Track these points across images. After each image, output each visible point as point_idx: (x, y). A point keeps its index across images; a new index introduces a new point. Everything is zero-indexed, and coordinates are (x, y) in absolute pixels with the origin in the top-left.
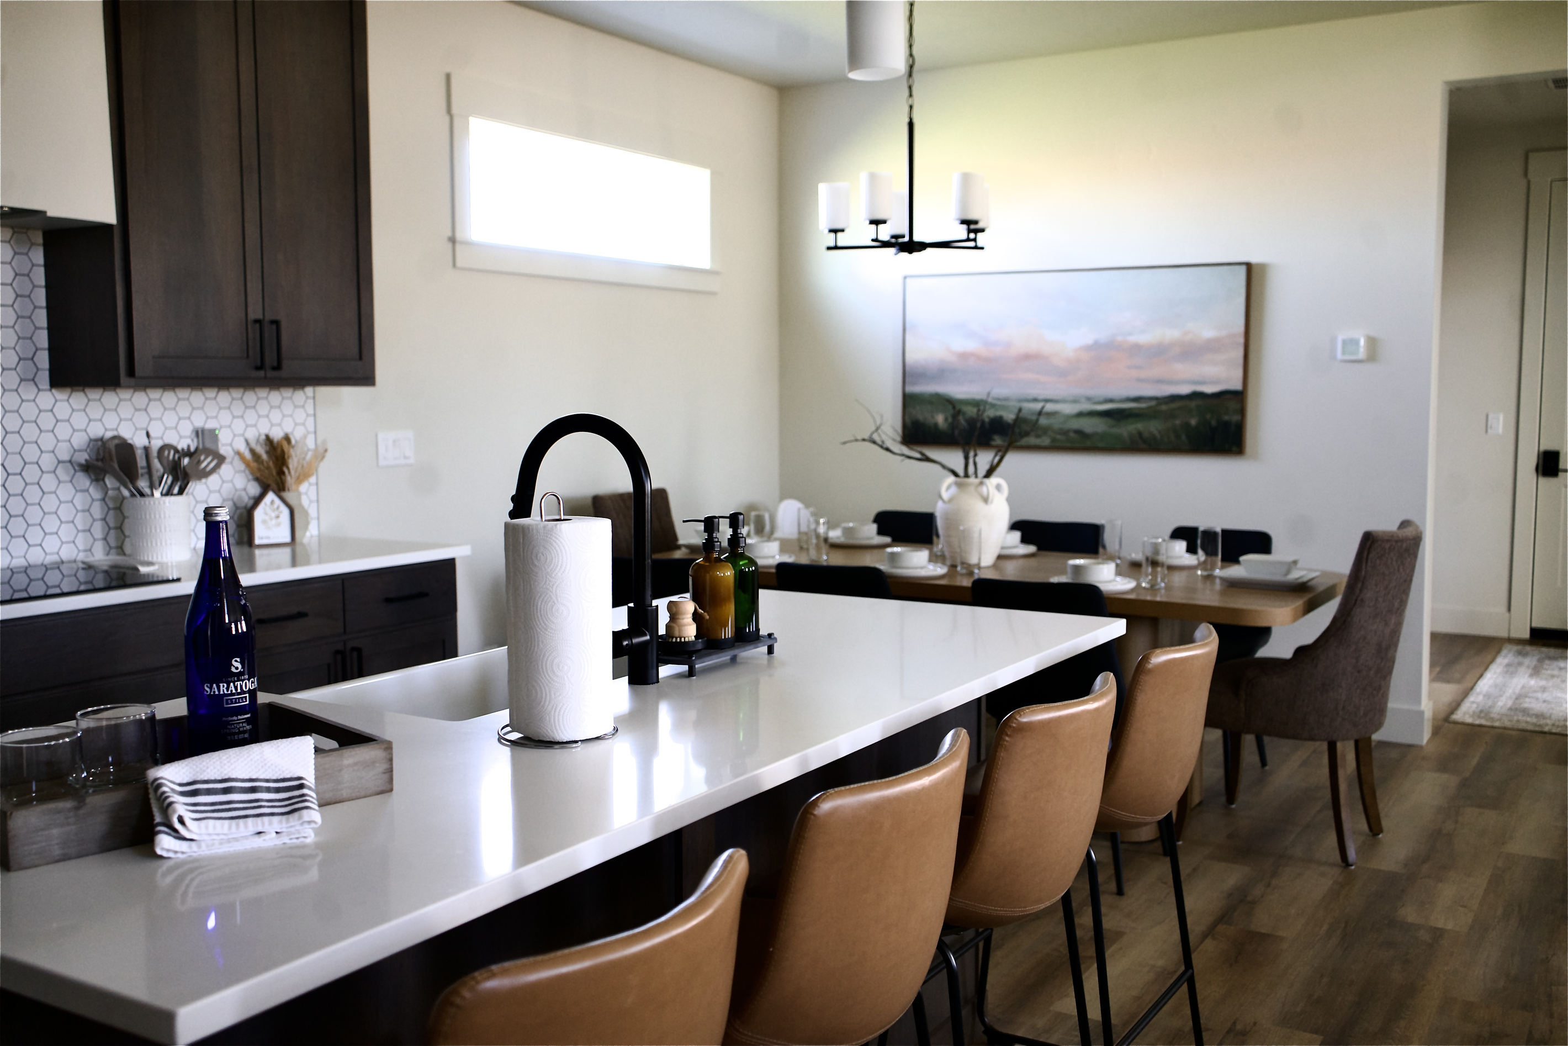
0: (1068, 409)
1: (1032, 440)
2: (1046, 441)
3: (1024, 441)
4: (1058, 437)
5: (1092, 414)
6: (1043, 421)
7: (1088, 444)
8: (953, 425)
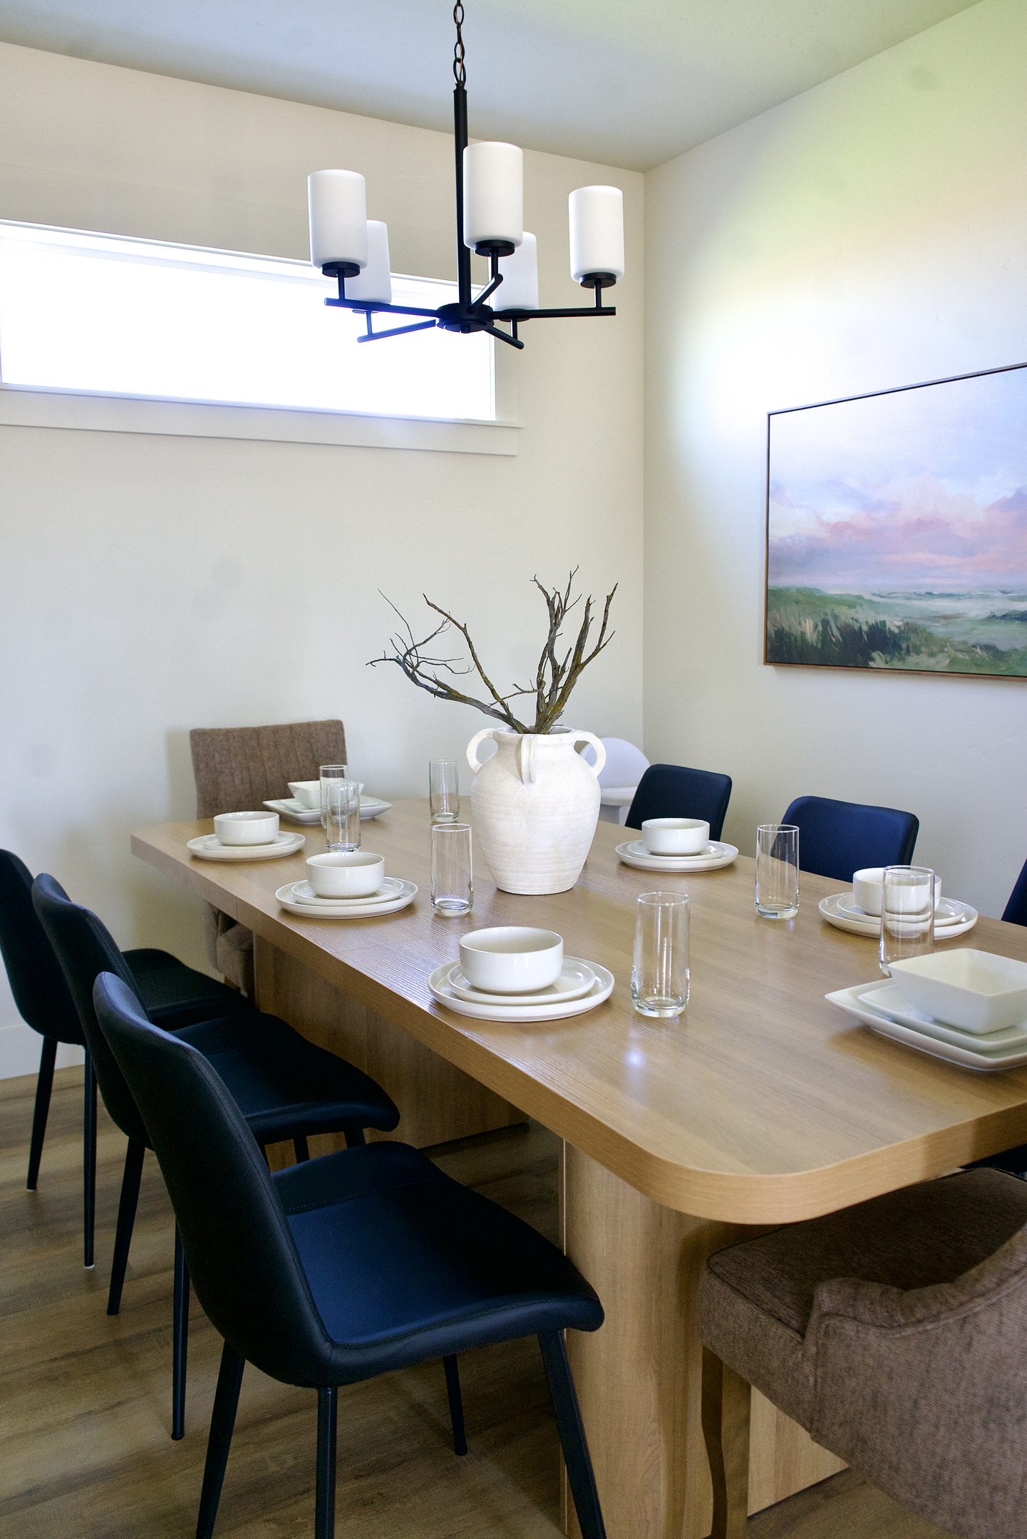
0: (975, 609)
1: (924, 661)
2: (942, 663)
3: (913, 661)
4: (960, 655)
5: (1007, 617)
6: (939, 630)
7: (1003, 668)
8: (825, 635)
